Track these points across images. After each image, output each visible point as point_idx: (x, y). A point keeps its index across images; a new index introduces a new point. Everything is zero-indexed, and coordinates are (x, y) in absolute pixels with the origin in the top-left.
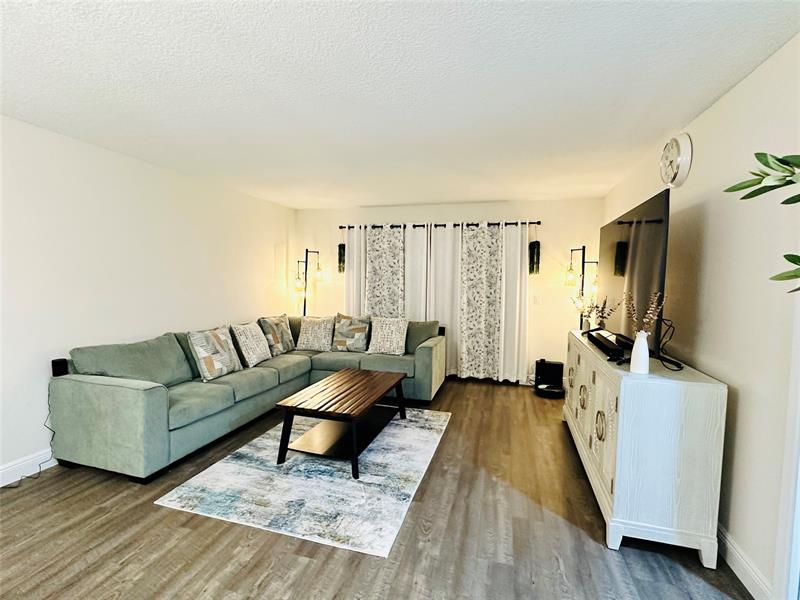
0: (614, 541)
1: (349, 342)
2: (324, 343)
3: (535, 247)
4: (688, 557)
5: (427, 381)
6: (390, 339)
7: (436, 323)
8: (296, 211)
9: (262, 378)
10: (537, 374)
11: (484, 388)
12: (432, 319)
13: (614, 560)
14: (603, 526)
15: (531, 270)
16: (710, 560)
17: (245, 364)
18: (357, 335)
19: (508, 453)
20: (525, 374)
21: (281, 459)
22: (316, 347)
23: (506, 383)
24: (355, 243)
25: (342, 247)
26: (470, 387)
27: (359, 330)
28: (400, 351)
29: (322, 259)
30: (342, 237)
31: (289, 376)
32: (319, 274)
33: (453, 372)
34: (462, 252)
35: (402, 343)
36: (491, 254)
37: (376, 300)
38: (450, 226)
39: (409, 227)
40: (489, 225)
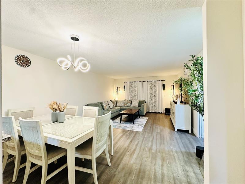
0: (176, 130)
1: (127, 105)
2: (122, 105)
3: (164, 85)
4: (187, 132)
5: (143, 112)
6: (135, 104)
7: (144, 101)
8: (115, 79)
9: (114, 110)
10: (165, 111)
11: (154, 114)
12: (143, 100)
13: (176, 133)
14: (174, 128)
15: (163, 90)
16: (190, 132)
17: (110, 108)
18: (129, 103)
19: (160, 122)
20: (163, 111)
21: (120, 122)
22: (121, 106)
23: (159, 113)
24: (127, 85)
25: (124, 86)
26: (152, 114)
27: (129, 102)
28: (138, 106)
29: (120, 89)
30: (125, 84)
31: (118, 110)
32: (120, 92)
33: (148, 111)
34: (149, 86)
35: (138, 105)
36: (155, 87)
37: (132, 97)
38: (146, 81)
39: (138, 82)
40: (154, 81)
